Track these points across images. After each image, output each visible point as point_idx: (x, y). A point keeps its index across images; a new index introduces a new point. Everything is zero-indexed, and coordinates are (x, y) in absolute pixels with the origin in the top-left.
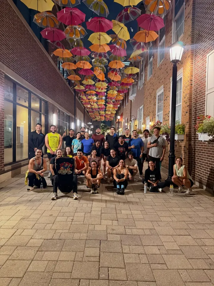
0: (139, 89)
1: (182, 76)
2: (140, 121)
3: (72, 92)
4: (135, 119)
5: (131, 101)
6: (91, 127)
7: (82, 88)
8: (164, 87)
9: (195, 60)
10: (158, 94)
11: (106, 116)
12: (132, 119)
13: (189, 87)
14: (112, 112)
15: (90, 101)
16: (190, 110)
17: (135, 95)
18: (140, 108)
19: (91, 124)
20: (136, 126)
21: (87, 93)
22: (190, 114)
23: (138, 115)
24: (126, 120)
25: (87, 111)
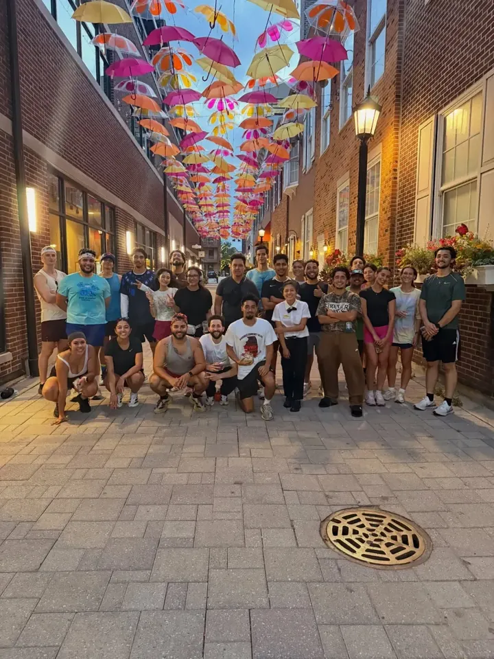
0: (304, 172)
1: (381, 160)
2: (306, 242)
3: (159, 177)
4: (297, 238)
5: (288, 196)
6: (200, 256)
8: (351, 177)
9: (402, 132)
10: (340, 189)
12: (291, 237)
13: (390, 183)
16: (393, 225)
17: (295, 185)
18: (307, 214)
19: (200, 247)
20: (299, 252)
22: (392, 233)
23: (303, 230)
24: (278, 238)
25: (191, 220)
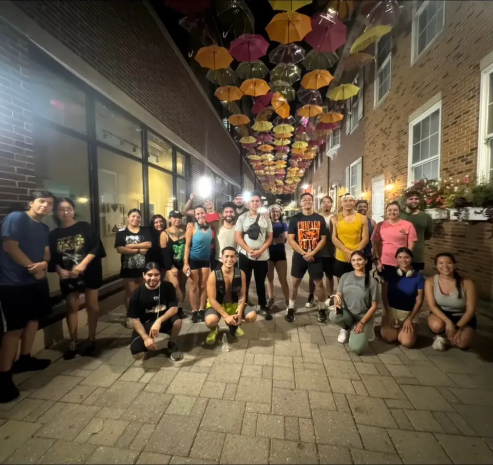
0: (347, 134)
3: (237, 148)
5: (329, 158)
7: (252, 140)
8: (444, 97)
10: (415, 121)
11: (286, 187)
12: (334, 186)
14: (295, 180)
15: (263, 163)
17: (338, 146)
18: (353, 165)
19: (265, 198)
21: (259, 148)
23: (347, 178)
24: (319, 189)
25: (259, 181)
